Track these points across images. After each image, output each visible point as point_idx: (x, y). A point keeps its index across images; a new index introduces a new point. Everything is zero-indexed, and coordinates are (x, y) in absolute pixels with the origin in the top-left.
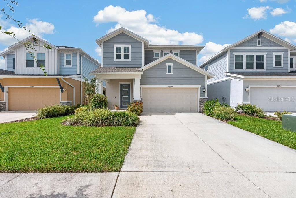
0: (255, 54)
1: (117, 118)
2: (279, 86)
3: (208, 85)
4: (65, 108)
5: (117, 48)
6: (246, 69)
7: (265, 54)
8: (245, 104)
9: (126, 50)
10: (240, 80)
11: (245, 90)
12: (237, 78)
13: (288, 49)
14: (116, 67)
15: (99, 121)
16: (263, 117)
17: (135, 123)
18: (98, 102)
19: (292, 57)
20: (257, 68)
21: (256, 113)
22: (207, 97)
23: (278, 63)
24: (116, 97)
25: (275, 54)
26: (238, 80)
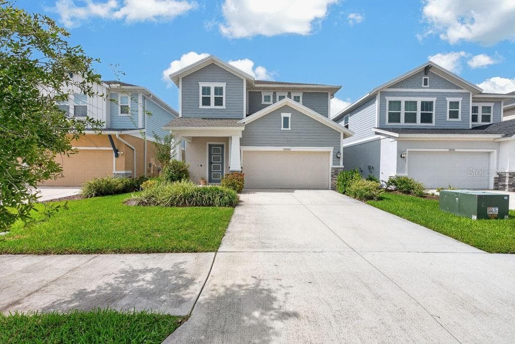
0: (419, 100)
1: (207, 196)
2: (452, 151)
3: (344, 149)
4: (122, 182)
5: (204, 88)
6: (405, 122)
7: (434, 99)
8: (398, 177)
9: (218, 91)
10: (393, 140)
11: (401, 156)
12: (389, 137)
13: (469, 93)
14: (203, 118)
15: (181, 199)
16: (422, 196)
17: (233, 203)
18: (175, 173)
19: (476, 104)
20: (422, 121)
21: (413, 189)
22: (343, 167)
23: (454, 115)
24: (201, 166)
25: (449, 100)
26: (391, 140)
